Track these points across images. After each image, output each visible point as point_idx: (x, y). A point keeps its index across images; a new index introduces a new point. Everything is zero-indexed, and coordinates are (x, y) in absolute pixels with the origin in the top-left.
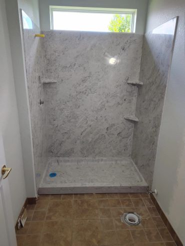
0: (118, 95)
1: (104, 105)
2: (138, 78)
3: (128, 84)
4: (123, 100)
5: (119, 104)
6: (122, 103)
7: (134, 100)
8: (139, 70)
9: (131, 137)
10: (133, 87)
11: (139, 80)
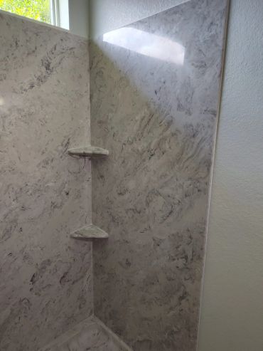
0: (50, 184)
1: (15, 221)
2: (89, 139)
3: (71, 154)
4: (63, 193)
5: (54, 206)
6: (62, 204)
7: (87, 188)
8: (89, 120)
9: (90, 273)
10: (82, 160)
11: (92, 143)
